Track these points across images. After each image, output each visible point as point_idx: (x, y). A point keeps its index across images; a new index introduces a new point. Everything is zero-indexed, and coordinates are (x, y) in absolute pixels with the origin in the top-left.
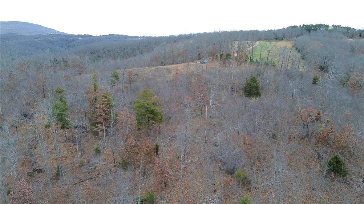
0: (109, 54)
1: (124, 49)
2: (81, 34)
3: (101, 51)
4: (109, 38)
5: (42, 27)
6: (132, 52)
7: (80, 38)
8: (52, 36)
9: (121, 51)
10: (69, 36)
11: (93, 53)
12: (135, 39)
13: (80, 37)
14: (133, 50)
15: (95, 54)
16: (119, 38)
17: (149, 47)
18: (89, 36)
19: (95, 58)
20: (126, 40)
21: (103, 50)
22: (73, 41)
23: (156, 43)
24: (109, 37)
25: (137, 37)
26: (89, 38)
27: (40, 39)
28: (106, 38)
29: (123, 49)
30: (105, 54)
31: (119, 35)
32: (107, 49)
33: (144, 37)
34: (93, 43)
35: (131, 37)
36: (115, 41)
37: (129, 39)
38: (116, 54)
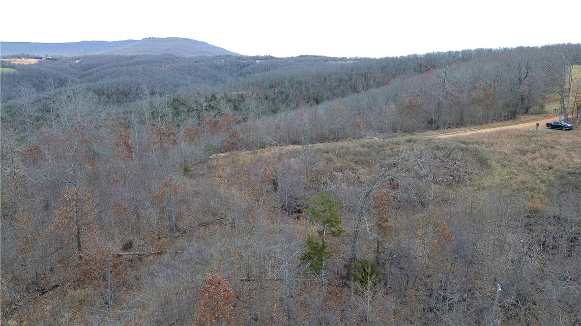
0: (299, 88)
1: (325, 79)
2: (260, 55)
3: (287, 84)
4: (300, 61)
5: (209, 45)
6: (339, 85)
7: (258, 62)
8: (219, 58)
9: (319, 84)
10: (243, 58)
11: (273, 87)
12: (340, 62)
13: (258, 60)
14: (340, 82)
15: (276, 89)
16: (317, 61)
17: (369, 75)
18: (272, 57)
19: (275, 96)
20: (327, 63)
21: (290, 81)
22: (248, 66)
23: (382, 69)
24: (301, 59)
25: (344, 59)
26: (271, 60)
27: (201, 63)
28: (296, 61)
29: (323, 80)
30: (293, 89)
31: (315, 56)
32: (296, 80)
33: (356, 59)
34: (276, 68)
35: (334, 59)
36: (309, 65)
37: (332, 62)
38: (310, 88)
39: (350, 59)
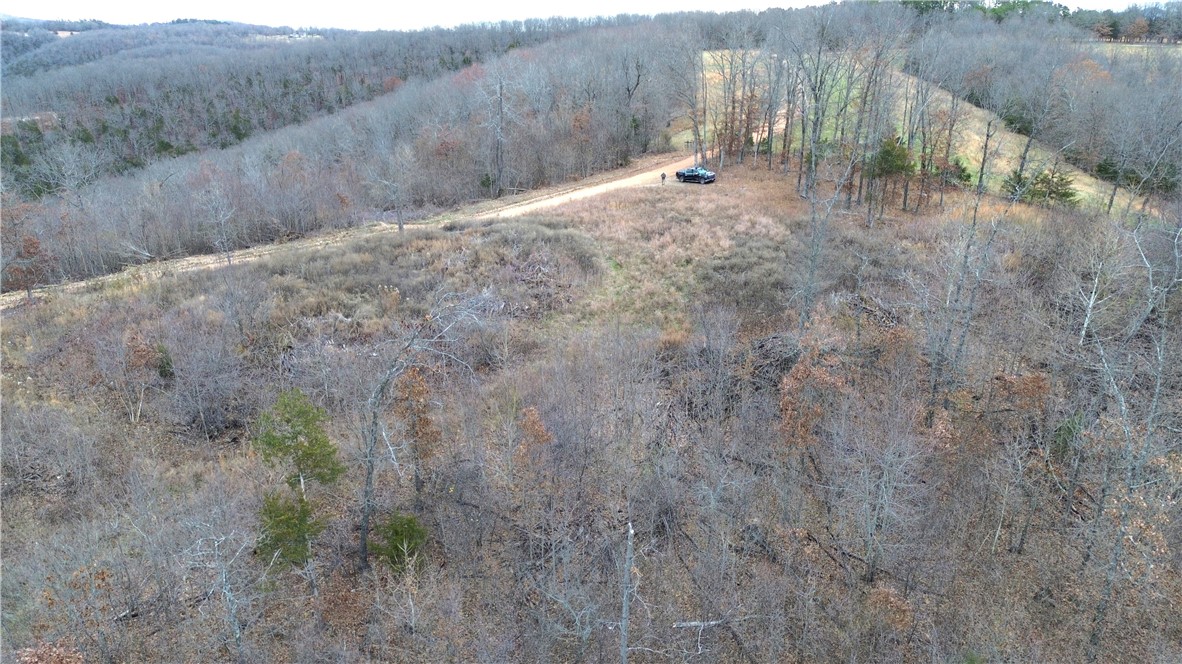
0: (187, 102)
1: (250, 81)
2: (66, 19)
3: (152, 93)
4: (178, 34)
6: (285, 95)
7: (63, 35)
9: (236, 92)
10: (17, 24)
11: (117, 101)
12: (278, 38)
13: (63, 30)
14: (285, 86)
15: (125, 106)
16: (218, 33)
17: (347, 72)
18: (101, 25)
19: (127, 122)
20: (246, 41)
21: (159, 86)
22: (37, 44)
23: (374, 57)
24: (180, 28)
25: (286, 31)
26: (101, 31)
28: (166, 32)
29: (243, 82)
30: (171, 105)
31: (215, 23)
32: (176, 82)
33: (313, 31)
34: (117, 51)
35: (263, 30)
36: (204, 43)
37: (259, 37)
38: (216, 101)
39: (300, 32)
